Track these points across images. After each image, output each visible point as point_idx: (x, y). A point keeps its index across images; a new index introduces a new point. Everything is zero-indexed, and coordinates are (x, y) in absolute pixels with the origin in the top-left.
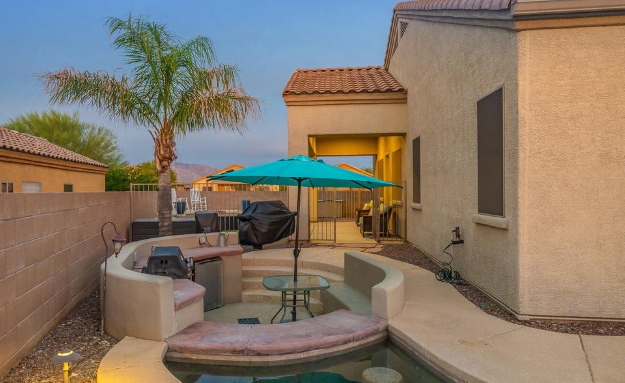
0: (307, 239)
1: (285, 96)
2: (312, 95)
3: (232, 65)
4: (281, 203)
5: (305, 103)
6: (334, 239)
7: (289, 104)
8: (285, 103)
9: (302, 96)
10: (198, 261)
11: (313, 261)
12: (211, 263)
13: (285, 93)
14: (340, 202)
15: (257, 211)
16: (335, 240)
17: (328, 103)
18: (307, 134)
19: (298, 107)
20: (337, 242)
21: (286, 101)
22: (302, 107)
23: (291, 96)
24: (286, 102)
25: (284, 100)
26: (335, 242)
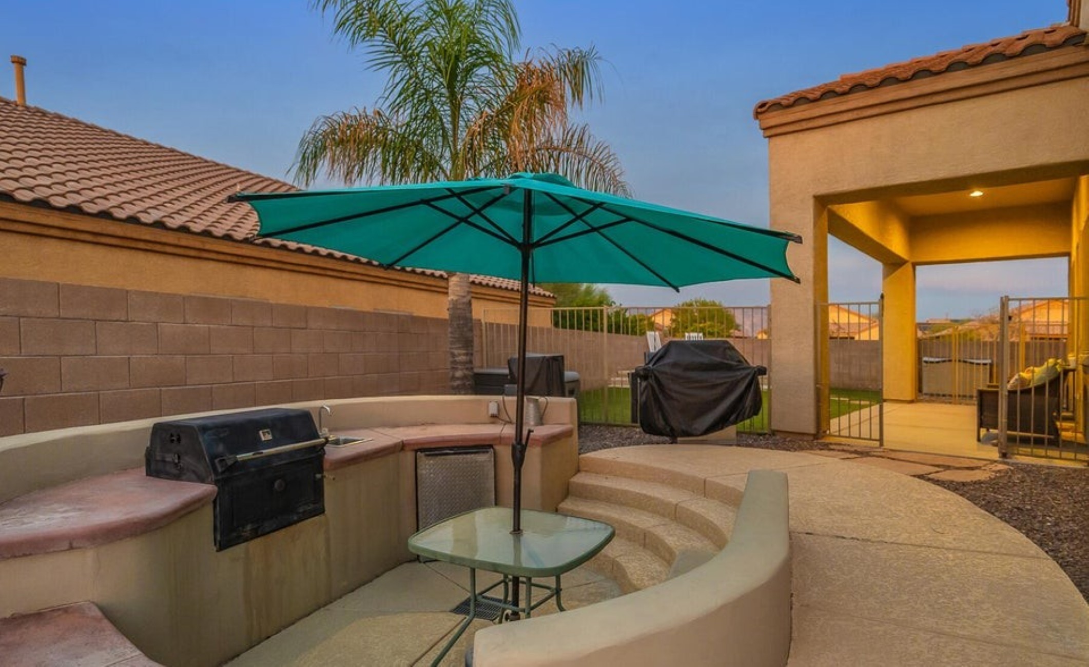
0: (812, 430)
1: (760, 116)
2: (820, 103)
3: (585, 49)
4: (726, 345)
5: (805, 125)
6: (878, 437)
7: (772, 133)
8: (762, 132)
9: (796, 108)
10: (422, 450)
11: (724, 483)
12: (456, 456)
13: (759, 110)
14: (985, 364)
15: (666, 361)
16: (881, 440)
17: (861, 115)
18: (813, 193)
19: (790, 138)
20: (886, 445)
21: (763, 127)
22: (800, 135)
23: (775, 113)
24: (765, 129)
25: (760, 125)
26: (881, 444)
